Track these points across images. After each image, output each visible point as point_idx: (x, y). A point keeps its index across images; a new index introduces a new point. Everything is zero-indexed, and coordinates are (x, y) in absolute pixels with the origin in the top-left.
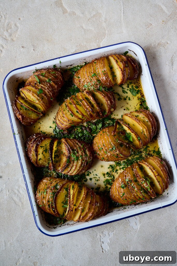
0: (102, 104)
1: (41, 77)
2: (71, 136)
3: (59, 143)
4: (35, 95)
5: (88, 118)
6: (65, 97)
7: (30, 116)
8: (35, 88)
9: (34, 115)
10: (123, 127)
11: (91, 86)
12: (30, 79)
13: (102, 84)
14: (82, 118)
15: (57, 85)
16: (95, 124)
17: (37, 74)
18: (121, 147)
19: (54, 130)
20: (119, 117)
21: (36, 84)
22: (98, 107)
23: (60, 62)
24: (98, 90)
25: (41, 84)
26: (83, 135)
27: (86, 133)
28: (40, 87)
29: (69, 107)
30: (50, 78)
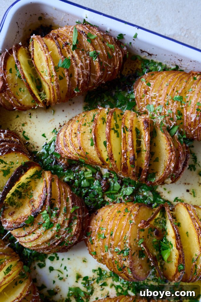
0: (158, 158)
1: (85, 39)
2: (67, 174)
3: (38, 175)
4: (52, 63)
5: (116, 168)
6: (103, 103)
7: (20, 94)
8: (61, 51)
9: (27, 97)
10: (165, 223)
11: (160, 114)
12: (62, 30)
13: (182, 123)
14: (105, 160)
15: (102, 72)
16: (122, 181)
17: (81, 29)
18: (139, 257)
19: (46, 144)
20: (170, 197)
21: (67, 44)
22: (147, 160)
23: (136, 36)
24: (169, 130)
25: (76, 51)
26: (89, 187)
27: (97, 187)
28: (69, 56)
29: (98, 126)
30: (99, 51)
